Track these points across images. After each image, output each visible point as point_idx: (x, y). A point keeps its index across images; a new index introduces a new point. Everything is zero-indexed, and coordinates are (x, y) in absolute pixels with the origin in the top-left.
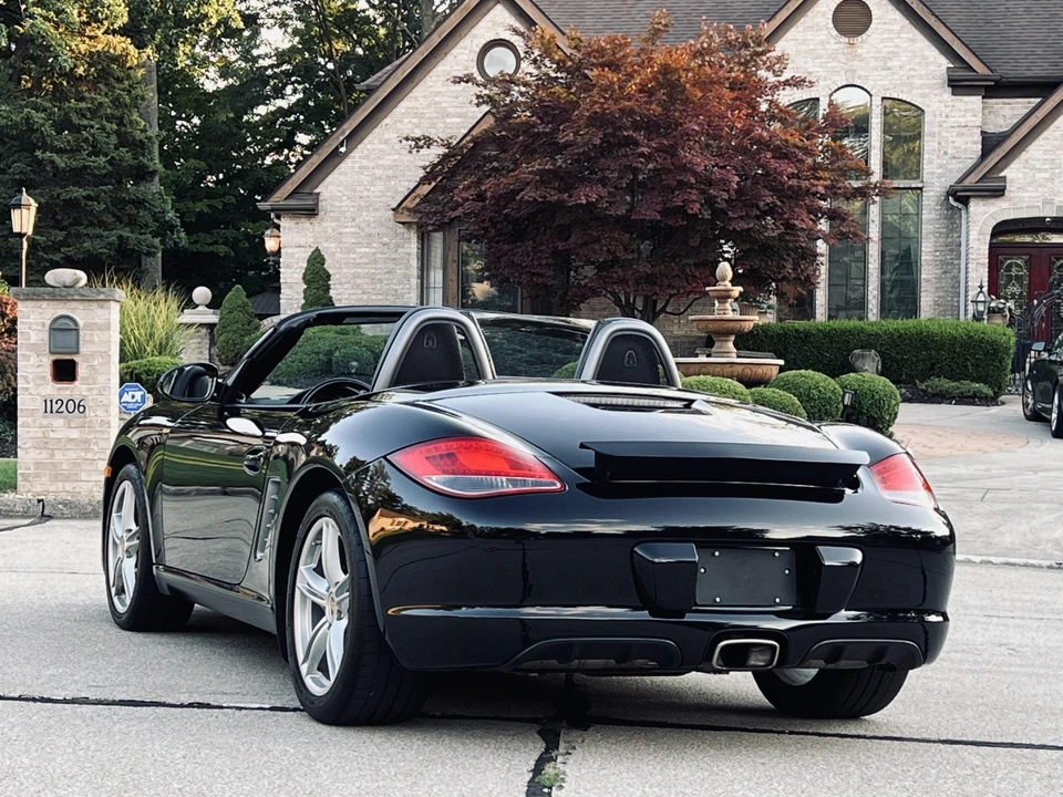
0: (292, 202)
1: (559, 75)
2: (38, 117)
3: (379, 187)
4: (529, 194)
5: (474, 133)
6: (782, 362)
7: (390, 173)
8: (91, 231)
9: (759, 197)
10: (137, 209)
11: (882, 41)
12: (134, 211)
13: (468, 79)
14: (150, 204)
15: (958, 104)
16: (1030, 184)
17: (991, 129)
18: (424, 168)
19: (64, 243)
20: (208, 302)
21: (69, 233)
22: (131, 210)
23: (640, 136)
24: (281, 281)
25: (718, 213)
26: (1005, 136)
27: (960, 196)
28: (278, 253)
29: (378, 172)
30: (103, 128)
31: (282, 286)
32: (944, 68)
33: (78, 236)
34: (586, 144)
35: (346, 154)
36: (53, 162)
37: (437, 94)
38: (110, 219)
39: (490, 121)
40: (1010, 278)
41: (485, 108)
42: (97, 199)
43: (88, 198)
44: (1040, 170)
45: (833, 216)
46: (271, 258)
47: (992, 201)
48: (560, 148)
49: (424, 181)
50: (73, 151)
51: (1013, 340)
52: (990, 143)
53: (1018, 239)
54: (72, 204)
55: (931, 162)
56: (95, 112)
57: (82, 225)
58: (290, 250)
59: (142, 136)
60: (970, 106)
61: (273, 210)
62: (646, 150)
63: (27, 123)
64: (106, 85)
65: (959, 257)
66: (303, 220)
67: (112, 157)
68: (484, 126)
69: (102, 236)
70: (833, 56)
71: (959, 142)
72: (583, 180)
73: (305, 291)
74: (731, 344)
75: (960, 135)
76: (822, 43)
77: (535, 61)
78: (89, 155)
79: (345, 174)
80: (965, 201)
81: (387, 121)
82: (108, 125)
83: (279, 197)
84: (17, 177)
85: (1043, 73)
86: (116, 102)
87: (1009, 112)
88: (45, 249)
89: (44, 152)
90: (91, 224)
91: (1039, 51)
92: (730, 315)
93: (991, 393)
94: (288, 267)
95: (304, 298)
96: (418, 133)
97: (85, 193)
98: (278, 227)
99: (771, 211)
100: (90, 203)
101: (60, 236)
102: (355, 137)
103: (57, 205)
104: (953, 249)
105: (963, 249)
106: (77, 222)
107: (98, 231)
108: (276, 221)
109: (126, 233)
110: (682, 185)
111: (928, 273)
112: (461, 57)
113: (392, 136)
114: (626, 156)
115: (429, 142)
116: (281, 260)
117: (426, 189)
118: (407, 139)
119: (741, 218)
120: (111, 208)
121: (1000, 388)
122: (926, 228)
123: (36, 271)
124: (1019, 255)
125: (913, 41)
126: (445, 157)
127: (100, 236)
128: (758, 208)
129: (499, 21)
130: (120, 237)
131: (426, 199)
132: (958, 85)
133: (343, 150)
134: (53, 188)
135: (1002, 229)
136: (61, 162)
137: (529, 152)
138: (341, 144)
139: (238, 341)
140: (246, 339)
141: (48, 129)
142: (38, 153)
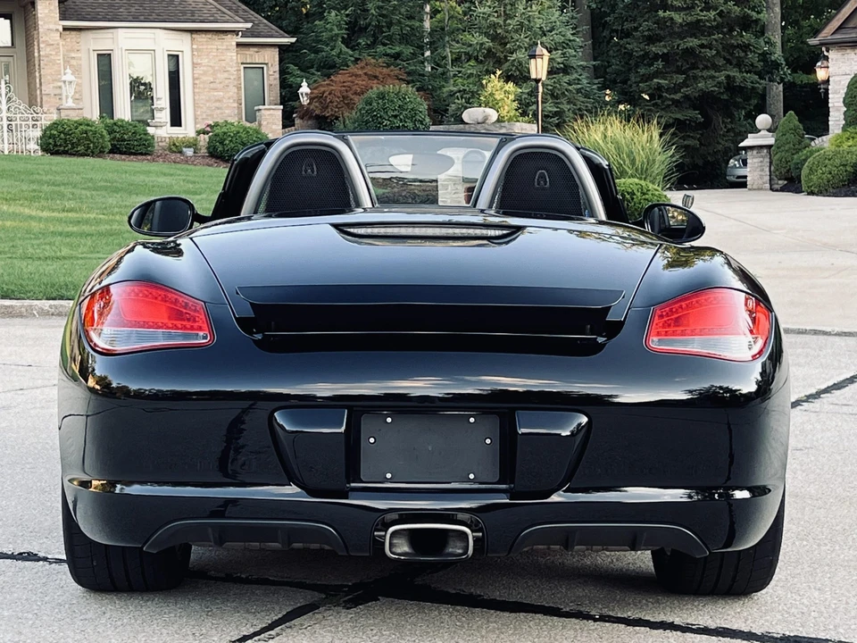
0: (837, 36)
8: (705, 73)
10: (745, 52)
12: (742, 54)
14: (754, 47)
19: (684, 84)
20: (768, 127)
21: (688, 76)
22: (739, 53)
24: (830, 105)
28: (827, 82)
31: (831, 110)
33: (695, 78)
36: (672, 19)
38: (721, 62)
42: (710, 47)
43: (702, 46)
46: (822, 86)
50: (689, 9)
54: (689, 52)
57: (699, 68)
58: (837, 78)
61: (822, 44)
66: (848, 51)
67: (722, 10)
69: (714, 77)
73: (845, 113)
78: (701, 11)
83: (826, 33)
84: (646, 33)
88: (668, 90)
89: (665, 12)
90: (706, 68)
94: (835, 93)
95: (844, 119)
97: (698, 42)
98: (827, 58)
100: (703, 50)
101: (680, 78)
103: (678, 54)
106: (694, 67)
107: (712, 72)
108: (826, 53)
109: (734, 73)
116: (830, 87)
120: (723, 53)
123: (662, 109)
127: (713, 77)
130: (728, 77)
134: (674, 40)
136: (678, 18)
139: (790, 159)
140: (795, 156)
142: (661, 13)
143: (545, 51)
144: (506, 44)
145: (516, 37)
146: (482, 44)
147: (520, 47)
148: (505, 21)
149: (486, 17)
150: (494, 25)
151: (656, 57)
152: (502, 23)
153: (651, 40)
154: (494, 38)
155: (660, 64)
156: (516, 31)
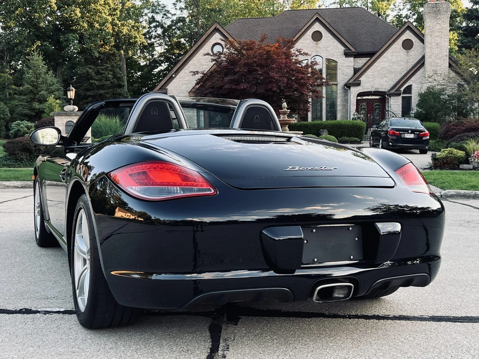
1: (235, 52)
2: (90, 71)
3: (184, 86)
4: (227, 86)
5: (210, 70)
6: (302, 132)
7: (187, 82)
9: (293, 85)
11: (326, 42)
13: (208, 54)
15: (347, 60)
16: (367, 82)
17: (356, 67)
18: (197, 80)
23: (258, 69)
25: (281, 91)
26: (360, 69)
27: (348, 86)
29: (184, 82)
30: (109, 74)
32: (343, 50)
34: (243, 71)
35: (175, 77)
36: (95, 83)
37: (200, 59)
39: (215, 66)
40: (362, 109)
41: (214, 62)
42: (108, 93)
43: (105, 93)
44: (370, 78)
45: (314, 91)
47: (357, 87)
48: (235, 73)
49: (197, 84)
50: (100, 80)
51: (365, 125)
52: (356, 71)
53: (364, 98)
55: (340, 76)
56: (106, 69)
59: (120, 76)
60: (351, 60)
62: (260, 73)
63: (87, 72)
64: (110, 61)
65: (348, 103)
67: (112, 82)
68: (213, 68)
70: (312, 47)
71: (347, 70)
72: (242, 82)
74: (287, 128)
75: (347, 69)
76: (308, 43)
77: (228, 48)
78: (105, 81)
79: (174, 83)
80: (349, 87)
81: (186, 67)
82: (110, 73)
83: (156, 90)
84: (85, 88)
85: (371, 51)
86: (112, 66)
87: (361, 61)
91: (369, 44)
92: (287, 119)
93: (359, 140)
96: (195, 70)
99: (296, 90)
102: (177, 72)
104: (346, 101)
105: (349, 101)
110: (271, 82)
111: (339, 108)
112: (207, 48)
113: (187, 71)
114: (255, 74)
115: (198, 72)
117: (198, 86)
118: (191, 72)
119: (288, 92)
121: (362, 139)
122: (339, 95)
124: (364, 102)
125: (334, 42)
126: (203, 77)
128: (293, 88)
129: (217, 38)
131: (198, 89)
132: (347, 54)
133: (173, 76)
134: (95, 91)
135: (360, 95)
136: (97, 83)
137: (226, 75)
138: (173, 74)
141: (93, 74)
142: (91, 81)
143: (73, 88)
144: (37, 88)
145: (42, 86)
146: (28, 88)
147: (43, 90)
148: (37, 80)
149: (30, 78)
150: (33, 81)
151: (90, 96)
152: (35, 80)
153: (87, 90)
154: (33, 86)
155: (91, 98)
156: (41, 84)
